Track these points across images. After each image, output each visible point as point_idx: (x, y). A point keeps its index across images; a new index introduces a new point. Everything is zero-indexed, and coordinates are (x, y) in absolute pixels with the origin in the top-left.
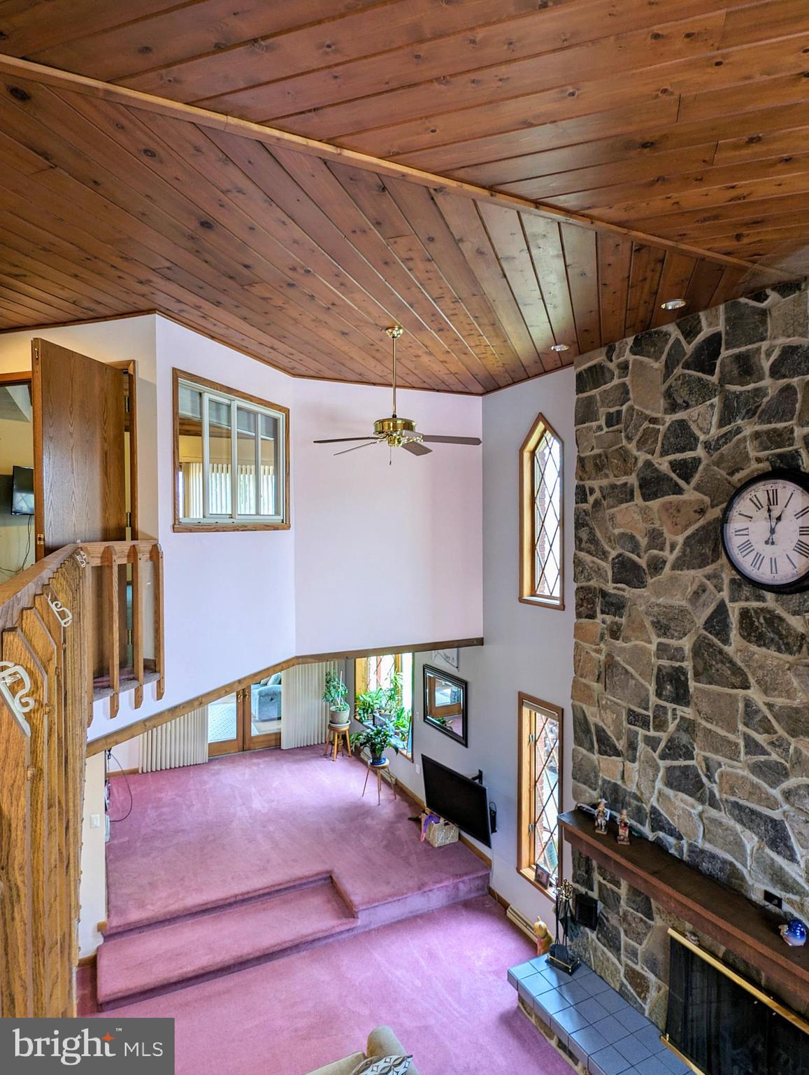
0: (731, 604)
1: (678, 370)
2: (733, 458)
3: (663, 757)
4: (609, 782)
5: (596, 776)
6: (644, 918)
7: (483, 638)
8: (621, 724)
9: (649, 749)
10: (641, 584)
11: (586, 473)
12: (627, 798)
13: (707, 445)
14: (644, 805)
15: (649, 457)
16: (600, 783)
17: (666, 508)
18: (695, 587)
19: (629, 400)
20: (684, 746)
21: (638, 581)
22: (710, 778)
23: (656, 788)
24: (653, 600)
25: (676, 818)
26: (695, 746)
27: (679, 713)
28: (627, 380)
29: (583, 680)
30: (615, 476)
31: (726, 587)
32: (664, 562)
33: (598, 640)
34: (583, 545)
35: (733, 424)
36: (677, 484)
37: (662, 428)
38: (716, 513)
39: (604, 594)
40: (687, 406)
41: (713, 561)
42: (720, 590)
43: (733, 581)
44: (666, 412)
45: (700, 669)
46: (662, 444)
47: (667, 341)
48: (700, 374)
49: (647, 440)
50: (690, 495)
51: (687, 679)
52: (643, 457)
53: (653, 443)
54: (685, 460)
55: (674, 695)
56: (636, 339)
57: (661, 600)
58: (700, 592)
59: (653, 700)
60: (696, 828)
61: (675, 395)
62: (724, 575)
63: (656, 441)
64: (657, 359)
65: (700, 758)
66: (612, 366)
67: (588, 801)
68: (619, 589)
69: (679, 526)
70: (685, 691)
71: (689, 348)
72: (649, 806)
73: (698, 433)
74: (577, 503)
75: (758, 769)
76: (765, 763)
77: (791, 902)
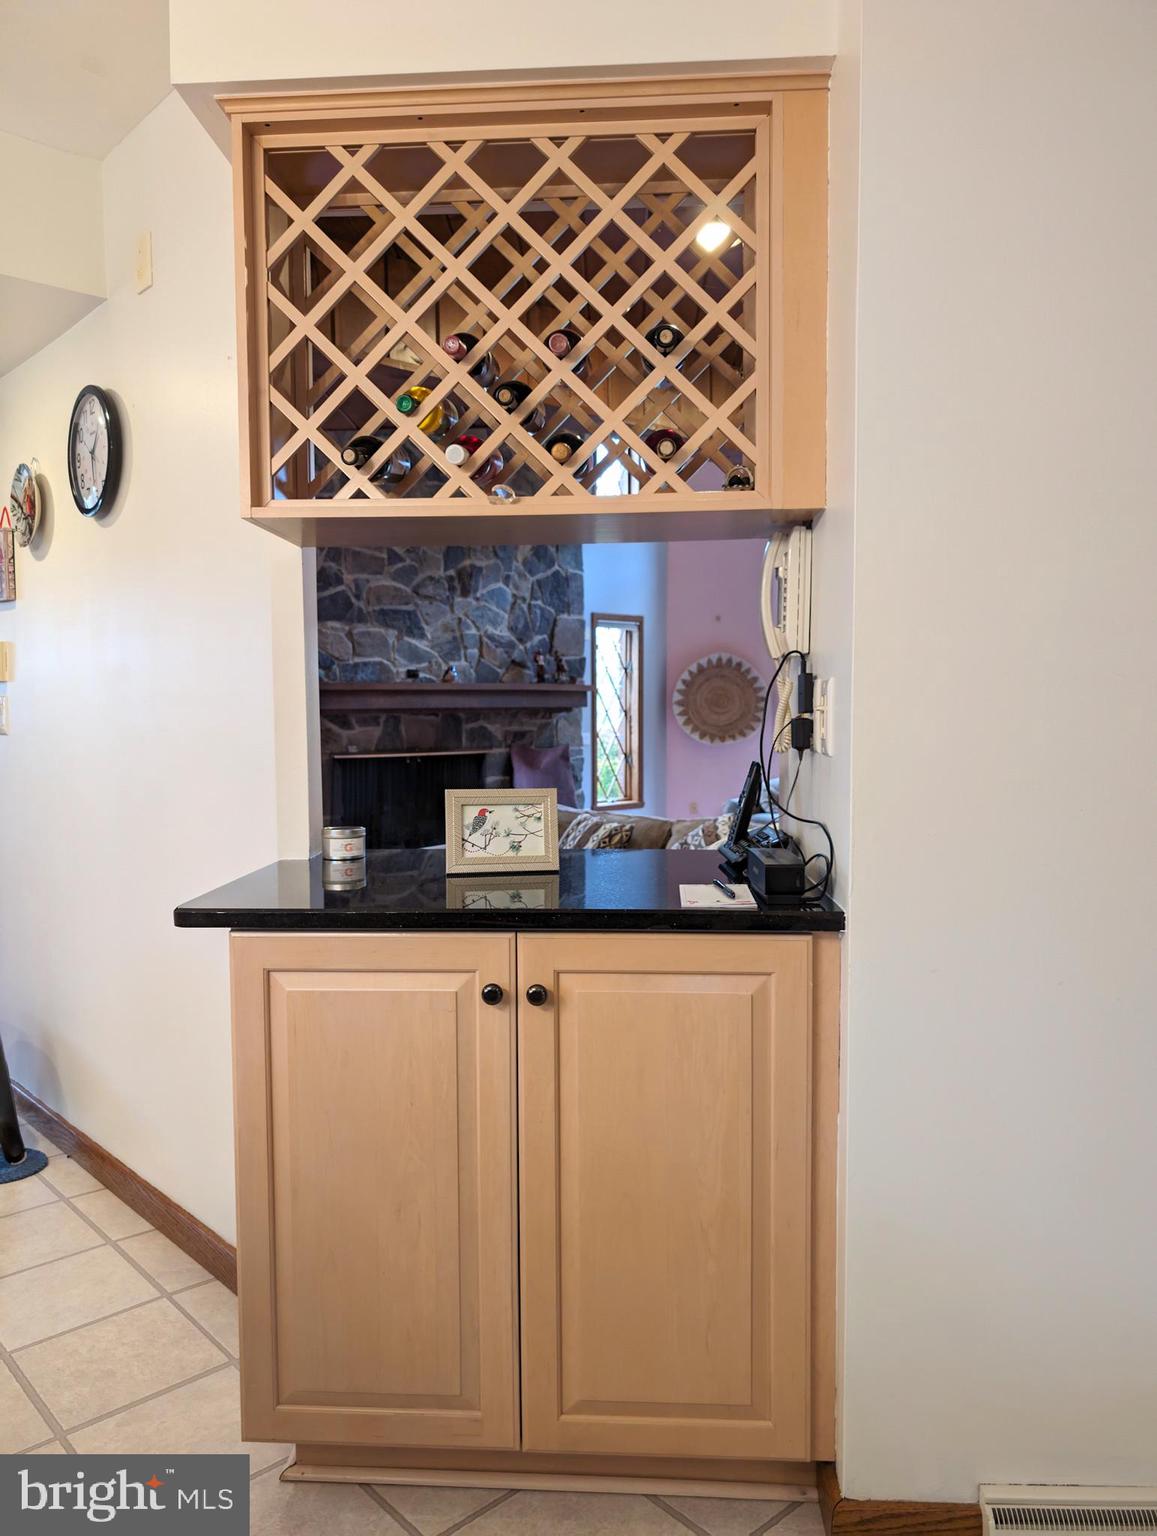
20: (335, 574)
60: (347, 647)
75: (396, 576)
76: (402, 569)
77: (424, 670)
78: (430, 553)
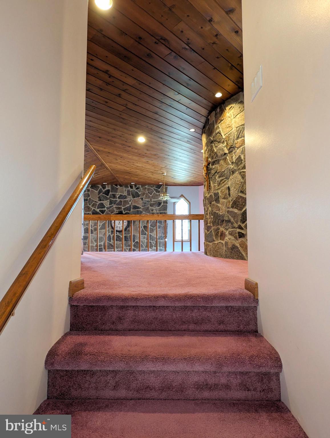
0: (111, 235)
1: (101, 194)
2: (112, 210)
10: (92, 233)
13: (107, 208)
15: (95, 209)
19: (90, 197)
24: (95, 236)
28: (89, 193)
30: (86, 212)
35: (112, 205)
36: (101, 214)
37: (98, 204)
40: (103, 201)
42: (110, 233)
43: (112, 231)
44: (98, 201)
46: (98, 206)
47: (99, 188)
48: (106, 196)
49: (94, 205)
52: (93, 208)
54: (103, 210)
56: (92, 186)
61: (101, 198)
62: (110, 230)
63: (96, 206)
64: (97, 191)
68: (86, 235)
71: (104, 191)
73: (105, 205)
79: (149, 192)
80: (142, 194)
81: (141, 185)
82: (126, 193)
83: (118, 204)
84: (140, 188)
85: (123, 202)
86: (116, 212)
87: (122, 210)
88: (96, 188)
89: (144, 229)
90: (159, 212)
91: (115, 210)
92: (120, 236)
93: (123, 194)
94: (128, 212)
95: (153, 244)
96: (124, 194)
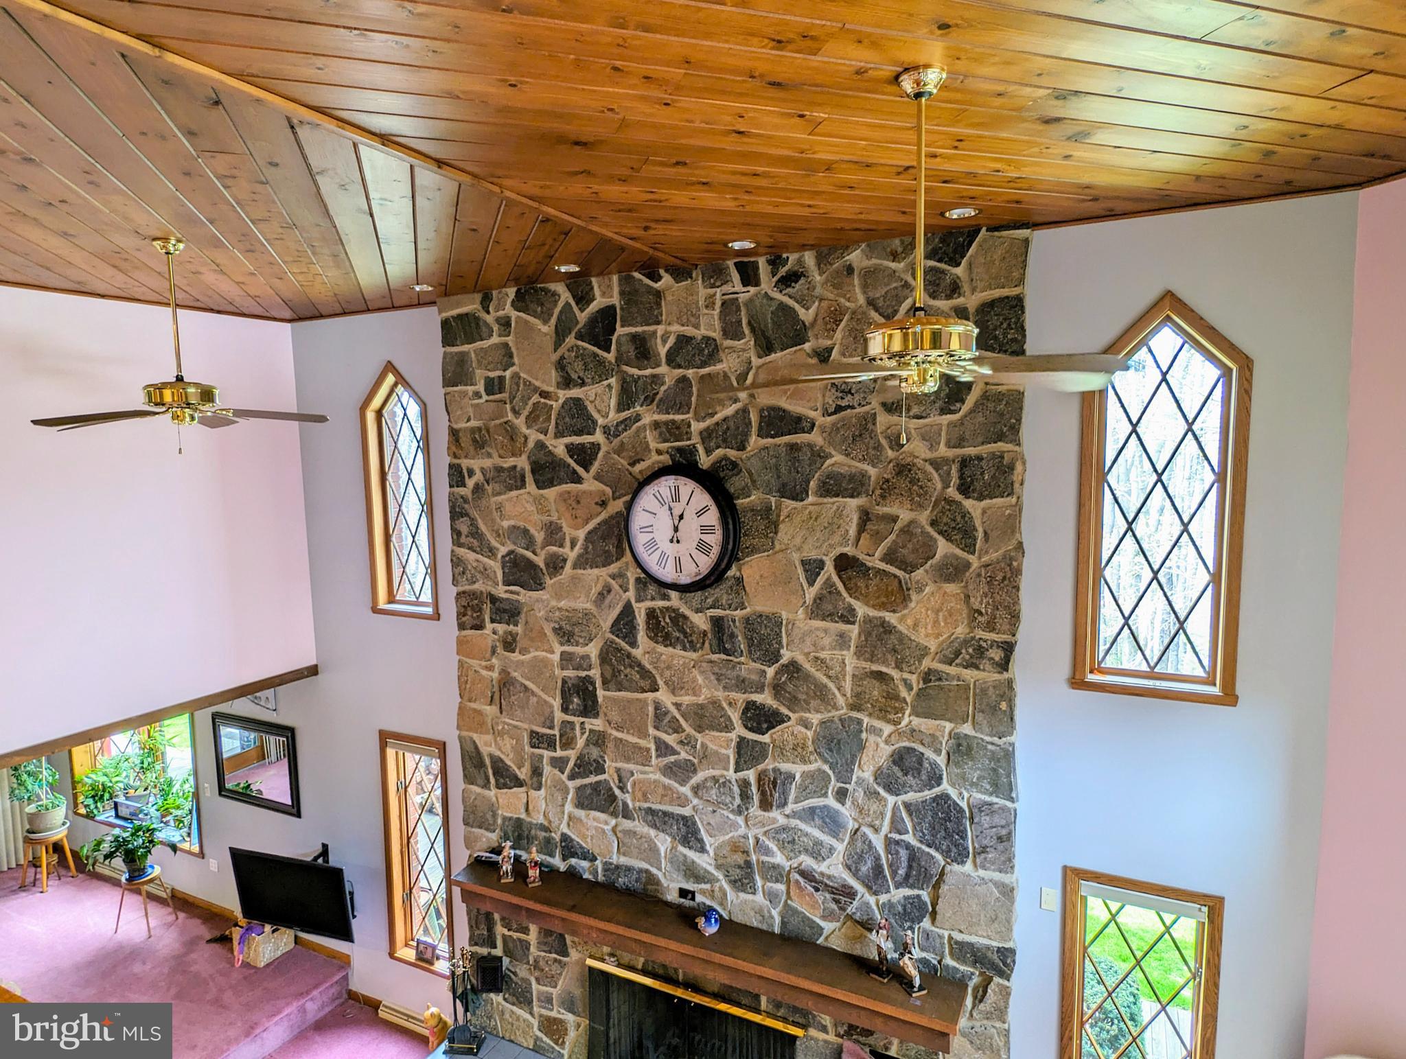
0: (638, 605)
1: (571, 340)
2: (633, 447)
3: (572, 777)
4: (510, 819)
5: (494, 815)
6: (558, 957)
7: (316, 666)
8: (523, 749)
9: (557, 772)
10: (540, 586)
11: (462, 448)
12: (533, 832)
13: (606, 430)
14: (553, 834)
15: (542, 437)
16: (499, 821)
17: (564, 498)
18: (599, 588)
19: (513, 364)
20: (594, 761)
21: (535, 583)
22: (622, 789)
23: (566, 812)
24: (554, 603)
25: (589, 840)
26: (606, 759)
27: (588, 727)
28: (510, 340)
29: (473, 705)
30: (501, 457)
31: (631, 586)
32: (565, 560)
33: (488, 655)
34: (463, 539)
35: (632, 410)
36: (575, 472)
37: (556, 405)
38: (617, 506)
39: (494, 599)
40: (583, 384)
41: (617, 559)
42: (626, 590)
43: (638, 580)
44: (559, 386)
45: (608, 676)
46: (557, 423)
47: (556, 302)
48: (595, 349)
49: (538, 417)
50: (590, 485)
51: (595, 688)
52: (534, 436)
53: (544, 421)
54: (583, 445)
55: (582, 708)
56: (518, 292)
57: (562, 604)
58: (605, 592)
59: (559, 716)
60: (611, 844)
61: (569, 369)
62: (629, 574)
63: (549, 419)
64: (545, 322)
65: (612, 771)
66: (489, 319)
67: (485, 846)
68: (512, 592)
69: (579, 520)
70: (593, 702)
71: (583, 317)
72: (559, 834)
73: (596, 415)
74: (451, 486)
75: (669, 770)
76: (676, 763)
77: (703, 892)
78: (711, 746)
79: (871, 303)
80: (820, 321)
81: (811, 247)
82: (717, 323)
83: (668, 405)
84: (803, 275)
85: (694, 389)
86: (661, 457)
87: (696, 439)
88: (542, 305)
89: (840, 577)
90: (950, 453)
91: (653, 445)
92: (685, 618)
93: (697, 326)
94: (732, 454)
95: (904, 693)
96: (703, 331)
